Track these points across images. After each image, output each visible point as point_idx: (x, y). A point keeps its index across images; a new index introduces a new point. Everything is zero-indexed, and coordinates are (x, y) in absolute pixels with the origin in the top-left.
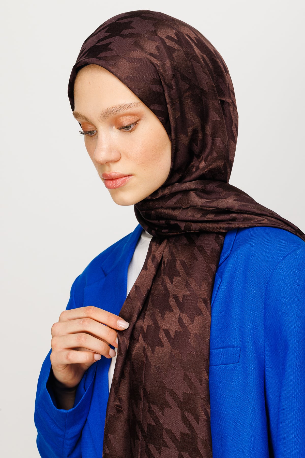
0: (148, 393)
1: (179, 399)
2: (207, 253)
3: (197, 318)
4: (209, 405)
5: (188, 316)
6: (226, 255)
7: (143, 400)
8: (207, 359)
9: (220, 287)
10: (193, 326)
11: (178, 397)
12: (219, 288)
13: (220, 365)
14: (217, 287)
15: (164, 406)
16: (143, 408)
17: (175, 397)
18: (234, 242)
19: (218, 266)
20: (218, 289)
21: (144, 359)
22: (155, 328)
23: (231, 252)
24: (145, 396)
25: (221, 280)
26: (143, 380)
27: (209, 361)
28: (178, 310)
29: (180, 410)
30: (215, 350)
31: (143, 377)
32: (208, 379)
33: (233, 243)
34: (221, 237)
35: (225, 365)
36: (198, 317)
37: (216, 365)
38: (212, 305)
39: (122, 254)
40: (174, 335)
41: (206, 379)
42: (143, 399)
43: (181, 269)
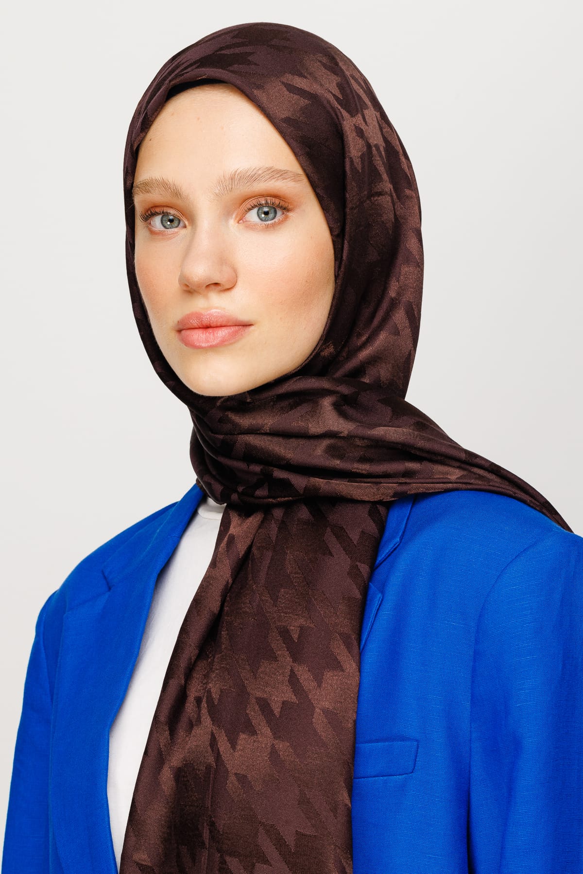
0: (219, 831)
1: (288, 845)
2: (351, 540)
3: (328, 675)
4: (350, 860)
5: (309, 671)
6: (391, 546)
7: (208, 846)
8: (348, 763)
9: (380, 613)
10: (320, 693)
11: (286, 842)
12: (377, 613)
13: (374, 777)
14: (374, 611)
15: (255, 861)
16: (208, 864)
17: (280, 843)
18: (408, 519)
19: (373, 568)
20: (375, 617)
21: (211, 760)
22: (239, 695)
23: (401, 539)
24: (212, 838)
25: (383, 597)
26: (208, 803)
27: (354, 766)
28: (288, 658)
29: (288, 869)
30: (367, 745)
31: (208, 798)
32: (351, 804)
33: (405, 522)
34: (382, 510)
35: (385, 778)
36: (330, 674)
37: (366, 778)
38: (363, 648)
39: (150, 545)
40: (279, 710)
41: (346, 805)
42: (209, 844)
43: (295, 573)
